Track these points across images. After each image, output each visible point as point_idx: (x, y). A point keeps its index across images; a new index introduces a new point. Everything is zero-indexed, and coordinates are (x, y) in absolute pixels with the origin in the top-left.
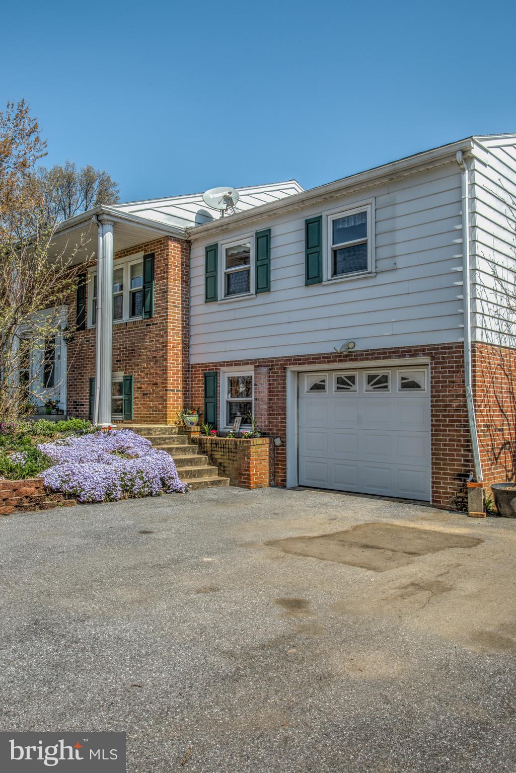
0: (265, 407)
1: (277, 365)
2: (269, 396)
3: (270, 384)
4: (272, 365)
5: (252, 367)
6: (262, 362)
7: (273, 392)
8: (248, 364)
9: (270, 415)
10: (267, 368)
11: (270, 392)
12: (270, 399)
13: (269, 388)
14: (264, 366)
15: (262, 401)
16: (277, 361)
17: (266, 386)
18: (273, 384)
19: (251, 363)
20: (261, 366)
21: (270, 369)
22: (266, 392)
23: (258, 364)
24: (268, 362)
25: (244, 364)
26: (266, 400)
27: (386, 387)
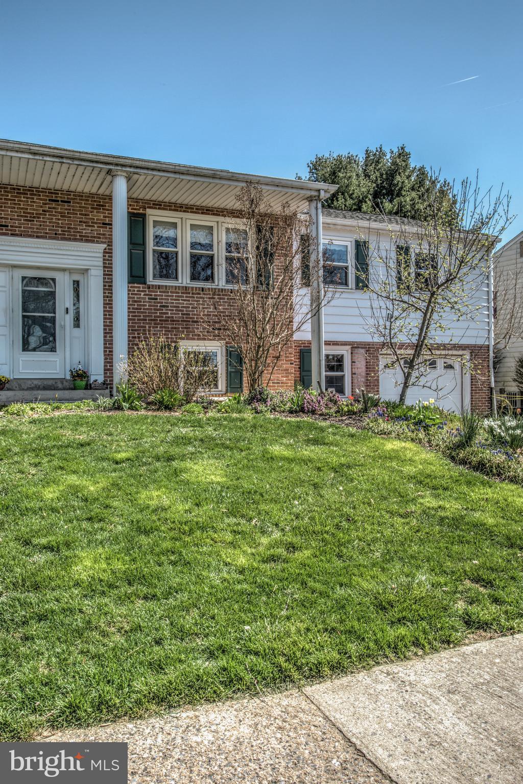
0: (363, 380)
1: (374, 348)
2: (367, 371)
3: (367, 362)
4: (369, 348)
5: (348, 347)
6: (360, 344)
7: (370, 368)
8: (346, 345)
9: (368, 386)
10: (364, 350)
11: (367, 368)
12: (367, 374)
13: (367, 365)
14: (362, 348)
15: (361, 375)
16: (373, 345)
17: (363, 363)
18: (370, 362)
19: (349, 345)
20: (359, 347)
21: (367, 351)
22: (364, 369)
23: (355, 346)
24: (365, 345)
25: (342, 345)
26: (364, 374)
27: (435, 367)
